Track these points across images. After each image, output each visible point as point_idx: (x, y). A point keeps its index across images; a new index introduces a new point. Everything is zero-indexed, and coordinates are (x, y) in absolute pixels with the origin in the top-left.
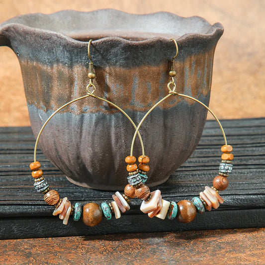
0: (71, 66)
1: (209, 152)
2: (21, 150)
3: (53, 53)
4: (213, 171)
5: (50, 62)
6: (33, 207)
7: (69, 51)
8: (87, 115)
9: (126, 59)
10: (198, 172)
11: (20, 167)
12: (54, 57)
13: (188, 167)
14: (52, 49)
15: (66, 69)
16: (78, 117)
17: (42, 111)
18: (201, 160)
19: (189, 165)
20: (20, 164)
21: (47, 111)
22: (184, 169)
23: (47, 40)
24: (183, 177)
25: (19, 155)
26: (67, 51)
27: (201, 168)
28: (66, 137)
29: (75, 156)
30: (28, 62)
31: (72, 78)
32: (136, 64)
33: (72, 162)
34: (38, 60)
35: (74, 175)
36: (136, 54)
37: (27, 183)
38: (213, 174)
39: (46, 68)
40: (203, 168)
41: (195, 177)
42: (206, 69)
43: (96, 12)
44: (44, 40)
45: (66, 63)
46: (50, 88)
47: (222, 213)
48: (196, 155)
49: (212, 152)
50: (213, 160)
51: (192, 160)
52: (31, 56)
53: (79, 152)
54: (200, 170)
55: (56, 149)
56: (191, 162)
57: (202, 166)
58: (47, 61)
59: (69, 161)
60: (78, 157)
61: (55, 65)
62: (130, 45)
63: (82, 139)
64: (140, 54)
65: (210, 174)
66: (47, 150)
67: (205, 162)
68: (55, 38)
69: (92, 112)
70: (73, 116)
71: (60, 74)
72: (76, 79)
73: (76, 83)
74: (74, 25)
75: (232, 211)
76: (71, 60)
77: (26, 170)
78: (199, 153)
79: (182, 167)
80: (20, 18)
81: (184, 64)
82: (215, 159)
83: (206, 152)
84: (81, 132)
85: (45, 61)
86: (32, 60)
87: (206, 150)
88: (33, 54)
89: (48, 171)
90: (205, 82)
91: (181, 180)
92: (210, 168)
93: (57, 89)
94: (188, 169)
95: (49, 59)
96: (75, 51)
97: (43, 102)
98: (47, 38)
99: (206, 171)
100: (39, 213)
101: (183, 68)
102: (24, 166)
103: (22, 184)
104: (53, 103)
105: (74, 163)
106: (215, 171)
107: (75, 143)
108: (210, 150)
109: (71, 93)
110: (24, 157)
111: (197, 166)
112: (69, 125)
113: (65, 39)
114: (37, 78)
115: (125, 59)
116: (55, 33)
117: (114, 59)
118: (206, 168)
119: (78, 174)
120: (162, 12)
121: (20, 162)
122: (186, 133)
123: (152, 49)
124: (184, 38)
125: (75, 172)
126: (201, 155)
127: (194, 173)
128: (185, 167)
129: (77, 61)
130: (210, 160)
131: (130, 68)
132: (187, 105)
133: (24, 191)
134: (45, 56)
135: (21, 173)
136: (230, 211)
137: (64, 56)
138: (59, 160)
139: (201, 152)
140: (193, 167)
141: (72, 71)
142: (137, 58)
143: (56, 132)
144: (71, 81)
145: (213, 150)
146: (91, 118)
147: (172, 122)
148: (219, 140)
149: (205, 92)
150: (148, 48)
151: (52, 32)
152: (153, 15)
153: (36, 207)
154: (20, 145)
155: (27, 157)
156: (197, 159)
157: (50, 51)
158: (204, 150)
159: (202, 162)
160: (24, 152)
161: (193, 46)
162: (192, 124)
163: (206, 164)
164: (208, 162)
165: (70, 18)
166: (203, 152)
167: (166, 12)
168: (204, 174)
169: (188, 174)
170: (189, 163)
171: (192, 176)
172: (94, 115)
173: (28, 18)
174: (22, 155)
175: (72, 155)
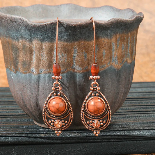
0: (31, 41)
1: (136, 103)
2: (4, 102)
3: (19, 31)
4: (138, 115)
5: (17, 38)
6: (10, 138)
7: (29, 30)
8: (42, 75)
9: (69, 35)
10: (127, 116)
11: (3, 113)
12: (20, 35)
13: (120, 112)
14: (18, 29)
15: (28, 43)
16: (36, 77)
17: (13, 72)
18: (130, 108)
19: (121, 111)
20: (2, 110)
21: (16, 72)
22: (117, 113)
23: (15, 23)
24: (116, 119)
25: (2, 105)
26: (28, 30)
27: (129, 113)
28: (28, 91)
29: (35, 104)
30: (4, 38)
31: (32, 49)
32: (76, 39)
33: (33, 109)
34: (10, 37)
35: (36, 119)
36: (75, 32)
37: (7, 123)
38: (138, 116)
39: (15, 42)
40: (131, 113)
41: (125, 119)
42: (129, 44)
43: (60, 6)
44: (13, 22)
45: (27, 39)
46: (18, 56)
47: (143, 142)
48: (127, 105)
49: (138, 103)
50: (139, 108)
51: (123, 108)
52: (5, 34)
53: (38, 102)
54: (129, 114)
55: (23, 100)
56: (123, 109)
57: (131, 112)
58: (15, 37)
59: (32, 108)
60: (37, 105)
61: (20, 40)
62: (70, 26)
63: (39, 92)
64: (78, 32)
65: (135, 117)
66: (17, 100)
67: (133, 109)
68: (20, 21)
69: (45, 73)
70: (33, 76)
71: (24, 46)
72: (34, 50)
73: (34, 52)
74: (43, 15)
75: (149, 141)
76: (31, 36)
77: (6, 115)
78: (129, 103)
79: (117, 112)
80: (2, 9)
81: (111, 40)
82: (139, 107)
83: (134, 103)
84: (38, 87)
85: (14, 37)
86: (6, 37)
87: (134, 101)
88: (7, 32)
89: (22, 115)
90: (129, 54)
91: (115, 121)
92: (136, 113)
93: (22, 57)
94: (121, 114)
95: (16, 36)
96: (33, 30)
97: (13, 66)
98: (15, 21)
99: (133, 115)
100: (14, 142)
101: (111, 43)
102: (5, 112)
103: (3, 124)
104: (20, 67)
105: (35, 110)
106: (139, 114)
107: (35, 95)
108: (137, 102)
109: (31, 59)
110: (5, 107)
111: (127, 112)
112: (30, 82)
113: (26, 22)
114: (9, 50)
115: (67, 36)
116: (20, 17)
117: (60, 35)
118: (133, 113)
119: (38, 118)
120: (106, 6)
121: (3, 110)
122: (114, 90)
123: (87, 28)
124: (110, 22)
125: (36, 116)
126: (130, 105)
127: (125, 116)
128: (119, 112)
129: (35, 37)
130: (137, 108)
131: (71, 42)
132: (115, 69)
133: (4, 128)
134: (14, 34)
135: (3, 116)
136: (148, 141)
137: (26, 34)
138: (25, 107)
139: (130, 103)
140: (124, 112)
141: (32, 44)
142: (76, 35)
143: (22, 88)
144: (31, 51)
145: (139, 101)
146: (45, 77)
147: (103, 81)
148: (144, 95)
149: (129, 61)
150: (83, 28)
151: (18, 17)
152: (100, 8)
153: (12, 138)
154: (3, 99)
155: (8, 106)
156: (127, 107)
157: (17, 30)
158: (133, 102)
159: (131, 109)
160: (6, 103)
161: (117, 28)
162: (119, 83)
163: (134, 110)
164: (135, 109)
165: (41, 9)
166: (132, 103)
167: (109, 6)
168: (131, 117)
169: (120, 116)
170: (121, 110)
171: (123, 118)
172: (47, 75)
173: (9, 9)
174: (4, 105)
175: (33, 104)
